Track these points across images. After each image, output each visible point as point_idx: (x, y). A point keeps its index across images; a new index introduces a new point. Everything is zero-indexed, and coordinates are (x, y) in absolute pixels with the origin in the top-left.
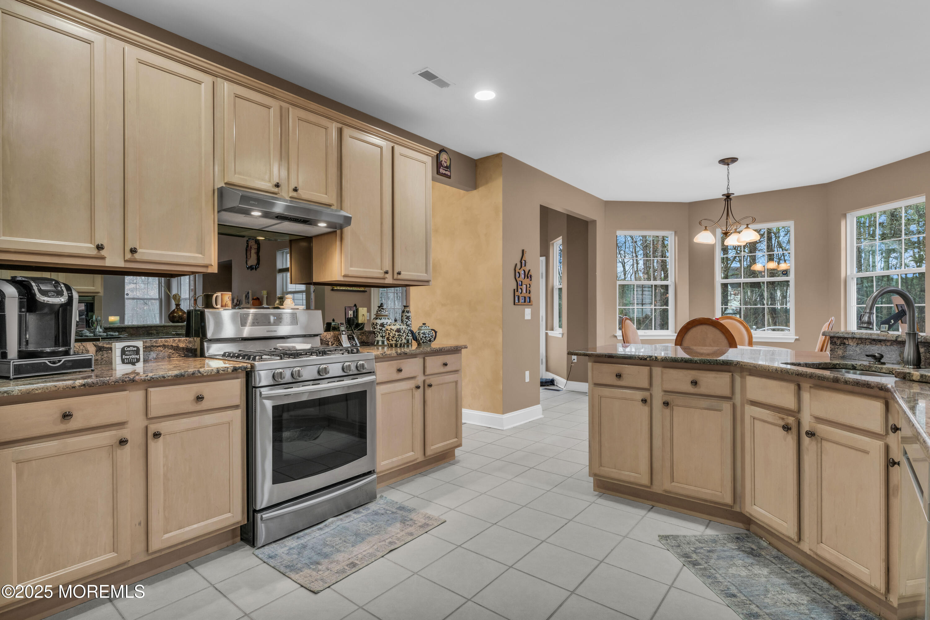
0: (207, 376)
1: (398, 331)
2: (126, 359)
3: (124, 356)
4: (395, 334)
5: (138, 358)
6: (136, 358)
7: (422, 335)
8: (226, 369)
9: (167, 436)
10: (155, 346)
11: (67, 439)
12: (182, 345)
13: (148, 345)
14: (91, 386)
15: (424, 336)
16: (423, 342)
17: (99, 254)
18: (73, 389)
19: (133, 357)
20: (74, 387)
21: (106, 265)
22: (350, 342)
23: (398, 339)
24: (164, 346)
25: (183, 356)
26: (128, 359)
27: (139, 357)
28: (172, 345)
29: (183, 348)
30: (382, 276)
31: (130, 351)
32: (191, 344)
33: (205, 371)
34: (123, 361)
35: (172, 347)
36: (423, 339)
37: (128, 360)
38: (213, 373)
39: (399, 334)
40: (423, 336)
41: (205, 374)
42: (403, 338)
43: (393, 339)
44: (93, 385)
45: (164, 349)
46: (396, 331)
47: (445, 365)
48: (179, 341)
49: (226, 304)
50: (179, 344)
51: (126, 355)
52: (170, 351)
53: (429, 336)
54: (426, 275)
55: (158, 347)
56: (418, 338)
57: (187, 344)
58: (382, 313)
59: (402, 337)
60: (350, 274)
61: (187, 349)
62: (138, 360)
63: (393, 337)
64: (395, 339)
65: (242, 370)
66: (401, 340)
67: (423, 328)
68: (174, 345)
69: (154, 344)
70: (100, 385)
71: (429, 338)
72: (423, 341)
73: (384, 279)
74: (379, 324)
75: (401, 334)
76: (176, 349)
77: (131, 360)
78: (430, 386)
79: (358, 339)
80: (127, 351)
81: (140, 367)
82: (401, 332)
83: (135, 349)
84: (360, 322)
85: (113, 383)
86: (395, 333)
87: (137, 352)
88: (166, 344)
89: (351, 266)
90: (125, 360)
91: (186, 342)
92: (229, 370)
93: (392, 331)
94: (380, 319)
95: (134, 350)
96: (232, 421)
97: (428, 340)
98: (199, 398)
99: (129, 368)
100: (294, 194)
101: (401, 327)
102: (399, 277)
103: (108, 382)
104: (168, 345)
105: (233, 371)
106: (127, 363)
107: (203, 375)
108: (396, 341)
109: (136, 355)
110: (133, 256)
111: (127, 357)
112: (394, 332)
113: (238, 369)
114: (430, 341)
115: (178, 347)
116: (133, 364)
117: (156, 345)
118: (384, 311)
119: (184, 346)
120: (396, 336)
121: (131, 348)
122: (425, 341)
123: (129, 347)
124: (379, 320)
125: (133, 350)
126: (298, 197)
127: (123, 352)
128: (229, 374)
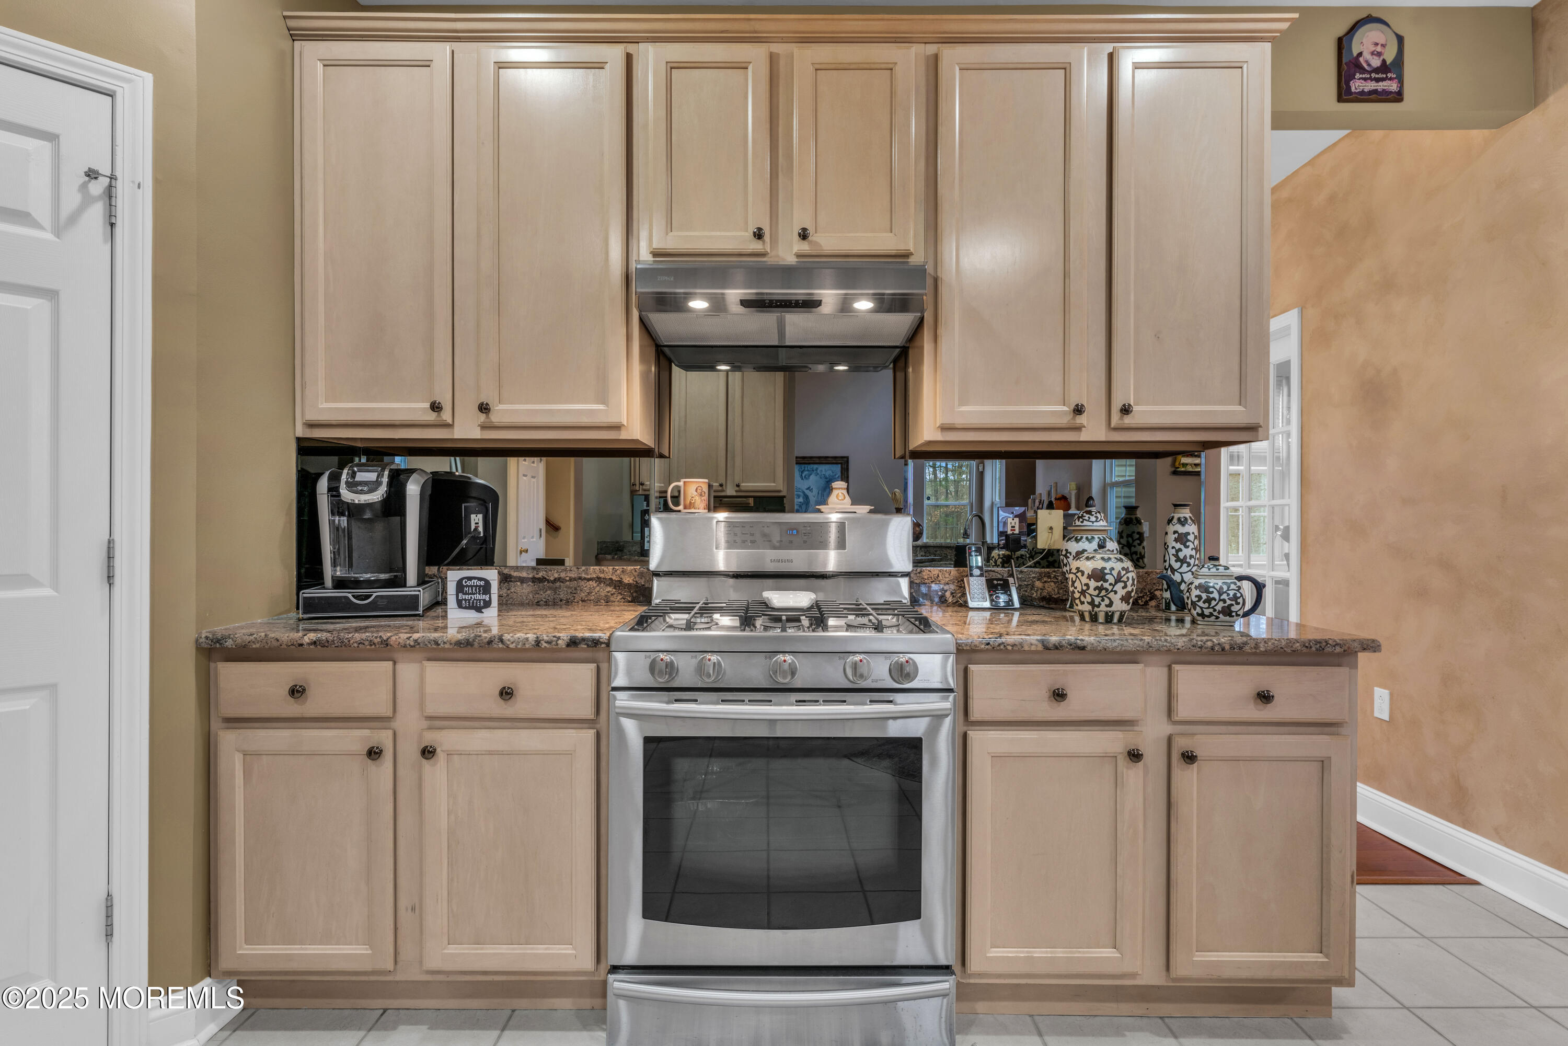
0: (516, 650)
1: (1099, 575)
2: (465, 600)
3: (460, 595)
4: (1087, 585)
5: (487, 599)
6: (484, 600)
7: (1198, 592)
8: (555, 639)
9: (456, 756)
10: (585, 579)
11: (304, 730)
12: (627, 580)
13: (573, 576)
14: (324, 646)
15: (1204, 596)
16: (1202, 615)
17: (438, 419)
18: (301, 647)
19: (478, 597)
20: (301, 645)
21: (455, 437)
22: (991, 595)
23: (1097, 600)
24: (599, 580)
25: (630, 599)
26: (469, 600)
27: (490, 598)
28: (611, 579)
29: (629, 585)
30: (1064, 421)
31: (472, 586)
32: (643, 579)
33: (512, 639)
34: (460, 604)
35: (611, 582)
36: (1201, 604)
37: (469, 602)
38: (527, 646)
39: (1099, 584)
40: (1199, 597)
41: (512, 646)
42: (1116, 598)
43: (1083, 599)
44: (327, 644)
45: (598, 586)
46: (1089, 577)
47: (1265, 697)
48: (623, 571)
49: (690, 502)
50: (622, 576)
51: (464, 594)
52: (609, 589)
53: (1224, 596)
54: (1241, 408)
55: (589, 580)
56: (1186, 600)
57: (637, 579)
58: (1085, 523)
59: (1111, 595)
60: (959, 421)
61: (636, 586)
62: (487, 604)
63: (1083, 593)
64: (1089, 599)
65: (588, 645)
66: (1107, 601)
67: (1205, 570)
68: (614, 578)
69: (583, 575)
70: (336, 645)
71: (1221, 604)
72: (1198, 610)
73: (1078, 429)
74: (1073, 553)
75: (1106, 585)
76: (618, 585)
77: (473, 602)
78: (1189, 758)
79: (1019, 589)
80: (467, 586)
81: (491, 615)
82: (1106, 581)
83: (482, 583)
84: (1041, 545)
85: (356, 645)
86: (1087, 581)
87: (486, 588)
88: (602, 576)
89: (963, 402)
90: (464, 602)
91: (636, 574)
92: (560, 642)
93: (1079, 574)
94: (1077, 540)
95: (480, 586)
96: (575, 751)
97: (1219, 608)
98: (506, 693)
99: (470, 616)
100: (804, 247)
101: (1108, 565)
102: (1128, 420)
103: (349, 641)
104: (605, 579)
105: (568, 645)
106: (466, 608)
107: (508, 647)
108: (1092, 603)
109: (483, 594)
110: (488, 417)
111: (467, 597)
112: (1084, 580)
113: (580, 643)
114: (1227, 611)
115: (620, 582)
116: (479, 610)
117: (586, 576)
118: (1093, 519)
119: (631, 582)
120: (1091, 591)
121: (475, 582)
122: (1207, 612)
123: (470, 579)
124: (1074, 543)
125: (477, 586)
126: (814, 253)
127: (460, 587)
128: (561, 650)
